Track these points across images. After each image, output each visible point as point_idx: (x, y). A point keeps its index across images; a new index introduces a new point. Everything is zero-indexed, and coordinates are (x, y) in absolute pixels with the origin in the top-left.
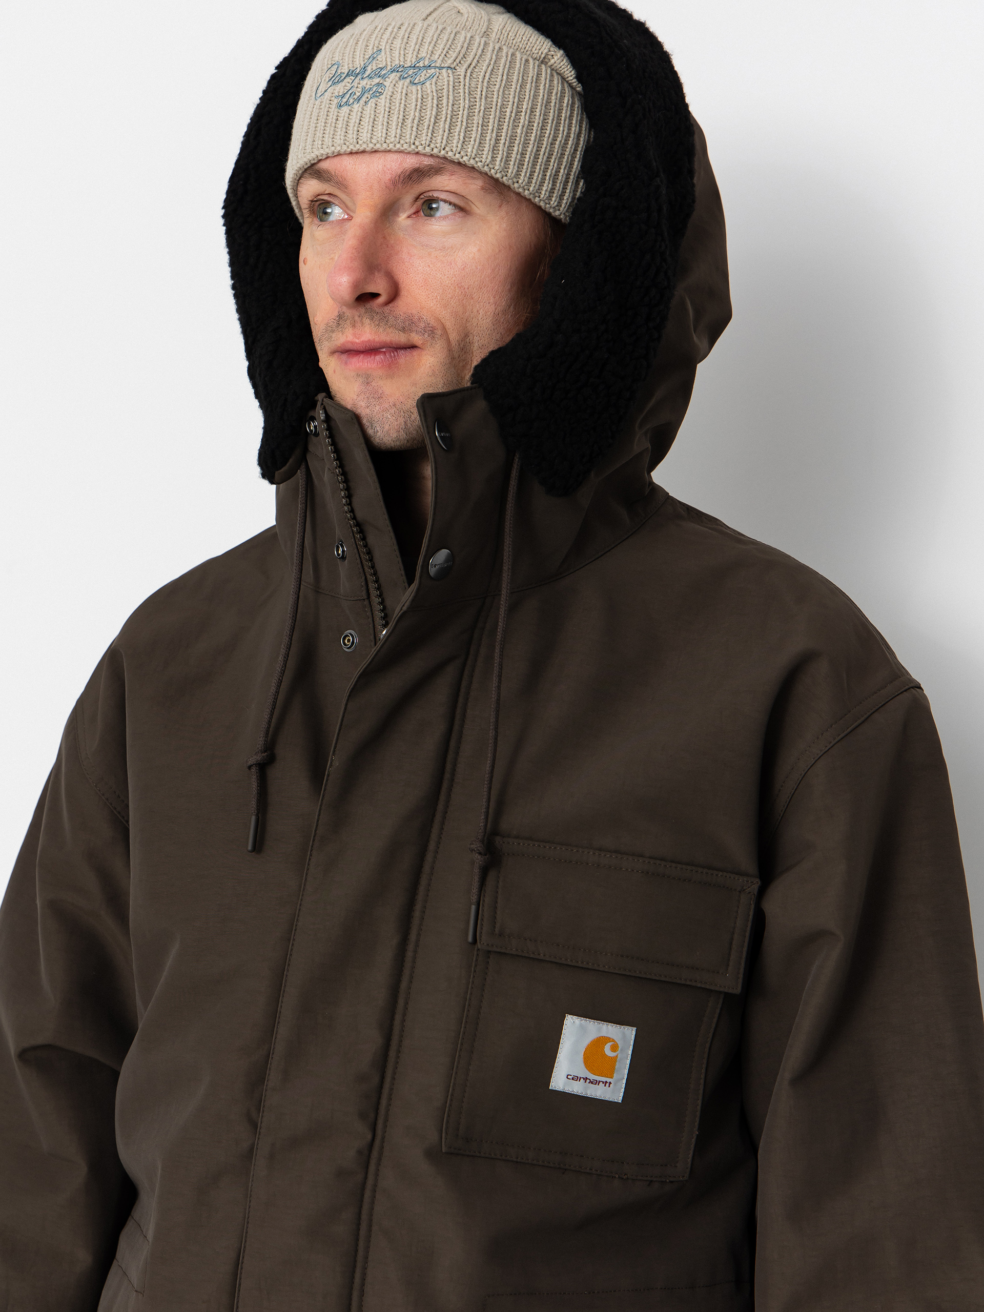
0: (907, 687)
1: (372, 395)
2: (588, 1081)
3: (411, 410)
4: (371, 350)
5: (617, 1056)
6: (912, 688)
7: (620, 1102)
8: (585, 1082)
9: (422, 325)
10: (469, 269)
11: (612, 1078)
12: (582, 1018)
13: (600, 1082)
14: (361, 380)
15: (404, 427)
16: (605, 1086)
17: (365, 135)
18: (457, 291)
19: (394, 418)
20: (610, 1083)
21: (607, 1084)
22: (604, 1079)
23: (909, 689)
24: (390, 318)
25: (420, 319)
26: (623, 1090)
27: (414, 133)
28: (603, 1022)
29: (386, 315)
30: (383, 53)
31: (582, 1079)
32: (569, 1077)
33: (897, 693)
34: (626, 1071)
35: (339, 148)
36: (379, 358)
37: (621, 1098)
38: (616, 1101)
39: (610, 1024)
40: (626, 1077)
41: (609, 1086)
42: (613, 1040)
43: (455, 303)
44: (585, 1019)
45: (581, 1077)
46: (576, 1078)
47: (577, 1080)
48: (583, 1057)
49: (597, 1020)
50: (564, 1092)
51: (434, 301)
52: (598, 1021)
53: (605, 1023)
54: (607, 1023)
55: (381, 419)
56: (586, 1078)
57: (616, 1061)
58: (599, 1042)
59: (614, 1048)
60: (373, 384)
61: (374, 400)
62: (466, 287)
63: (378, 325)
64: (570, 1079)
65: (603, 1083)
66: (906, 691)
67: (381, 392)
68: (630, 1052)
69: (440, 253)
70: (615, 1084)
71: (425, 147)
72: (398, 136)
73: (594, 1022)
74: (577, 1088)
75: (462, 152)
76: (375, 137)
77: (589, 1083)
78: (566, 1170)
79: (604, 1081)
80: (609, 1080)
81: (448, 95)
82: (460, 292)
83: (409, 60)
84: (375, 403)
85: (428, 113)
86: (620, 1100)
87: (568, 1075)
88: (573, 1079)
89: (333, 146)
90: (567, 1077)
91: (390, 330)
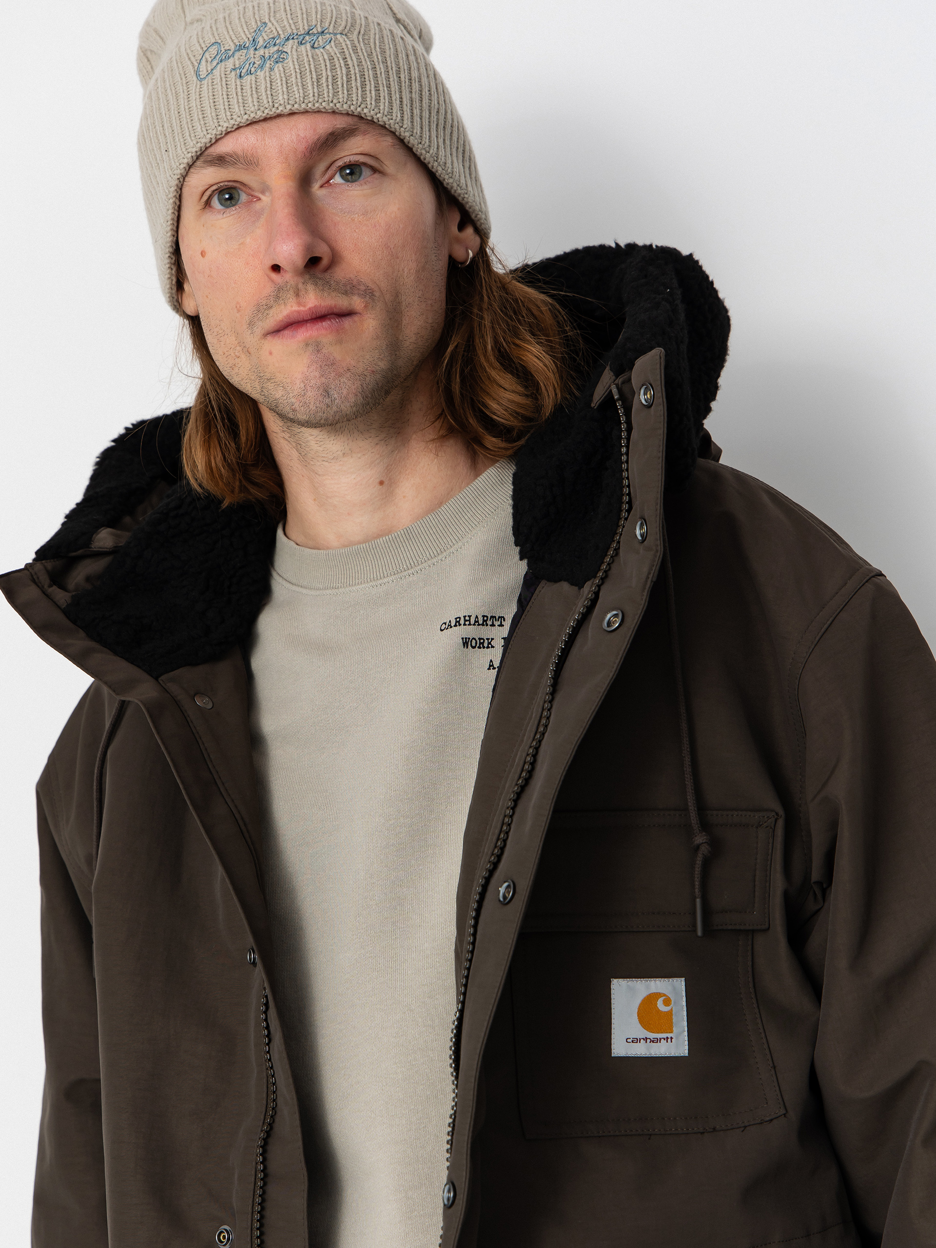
0: (868, 578)
1: (324, 363)
2: (648, 1041)
3: (365, 373)
4: (318, 317)
5: (672, 1009)
6: (873, 577)
7: (687, 1055)
8: (646, 1042)
9: (362, 288)
10: (393, 228)
11: (672, 1032)
12: (628, 979)
13: (660, 1039)
14: (311, 349)
15: (361, 391)
16: (667, 1042)
17: (281, 98)
18: (385, 252)
19: (350, 382)
20: (671, 1038)
21: (669, 1040)
22: (664, 1035)
23: (870, 579)
24: (332, 282)
25: (359, 282)
26: (687, 1043)
27: (331, 91)
28: (650, 979)
29: (328, 280)
30: (270, 25)
31: (642, 1040)
32: (628, 1040)
33: (859, 587)
34: (686, 1023)
35: (252, 115)
36: (325, 324)
37: (687, 1052)
38: (682, 1055)
39: (657, 979)
40: (686, 1029)
41: (671, 1042)
42: (664, 995)
43: (385, 264)
44: (631, 979)
45: (641, 1037)
46: (636, 1041)
47: (637, 1042)
48: (637, 1017)
49: (643, 978)
50: (627, 1057)
51: (368, 264)
52: (645, 979)
53: (652, 979)
54: (655, 979)
55: (338, 385)
56: (646, 1038)
57: (672, 1014)
58: (650, 1001)
59: (667, 1002)
60: (324, 351)
61: (327, 367)
62: (392, 246)
63: (323, 290)
64: (630, 1042)
65: (664, 1039)
66: (867, 582)
67: (332, 358)
68: (684, 1003)
69: (363, 218)
70: (677, 1038)
71: (343, 105)
72: (316, 95)
73: (641, 981)
74: (640, 1050)
75: (375, 110)
76: (292, 98)
77: (650, 1042)
78: (651, 1135)
79: (665, 1037)
80: (669, 1035)
81: (351, 57)
82: (388, 253)
83: (301, 29)
84: (328, 370)
85: (339, 73)
86: (686, 1053)
87: (627, 1039)
88: (632, 1041)
89: (246, 114)
90: (627, 1041)
91: (334, 294)
